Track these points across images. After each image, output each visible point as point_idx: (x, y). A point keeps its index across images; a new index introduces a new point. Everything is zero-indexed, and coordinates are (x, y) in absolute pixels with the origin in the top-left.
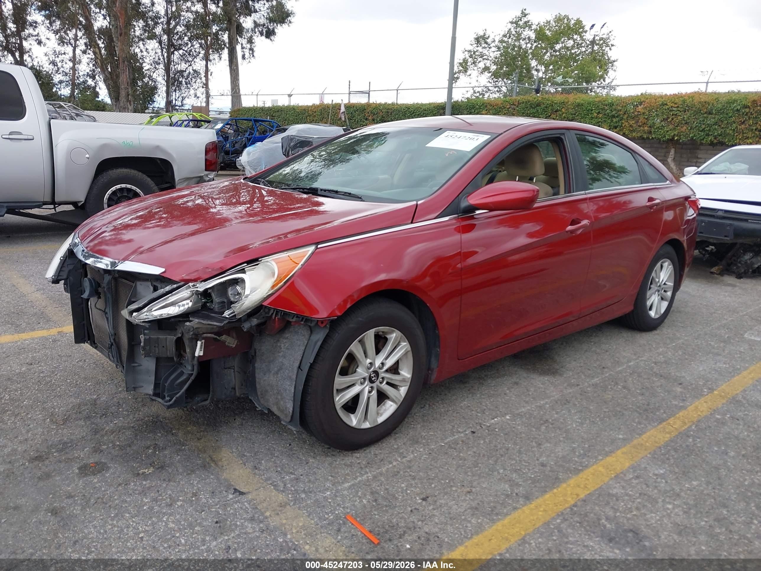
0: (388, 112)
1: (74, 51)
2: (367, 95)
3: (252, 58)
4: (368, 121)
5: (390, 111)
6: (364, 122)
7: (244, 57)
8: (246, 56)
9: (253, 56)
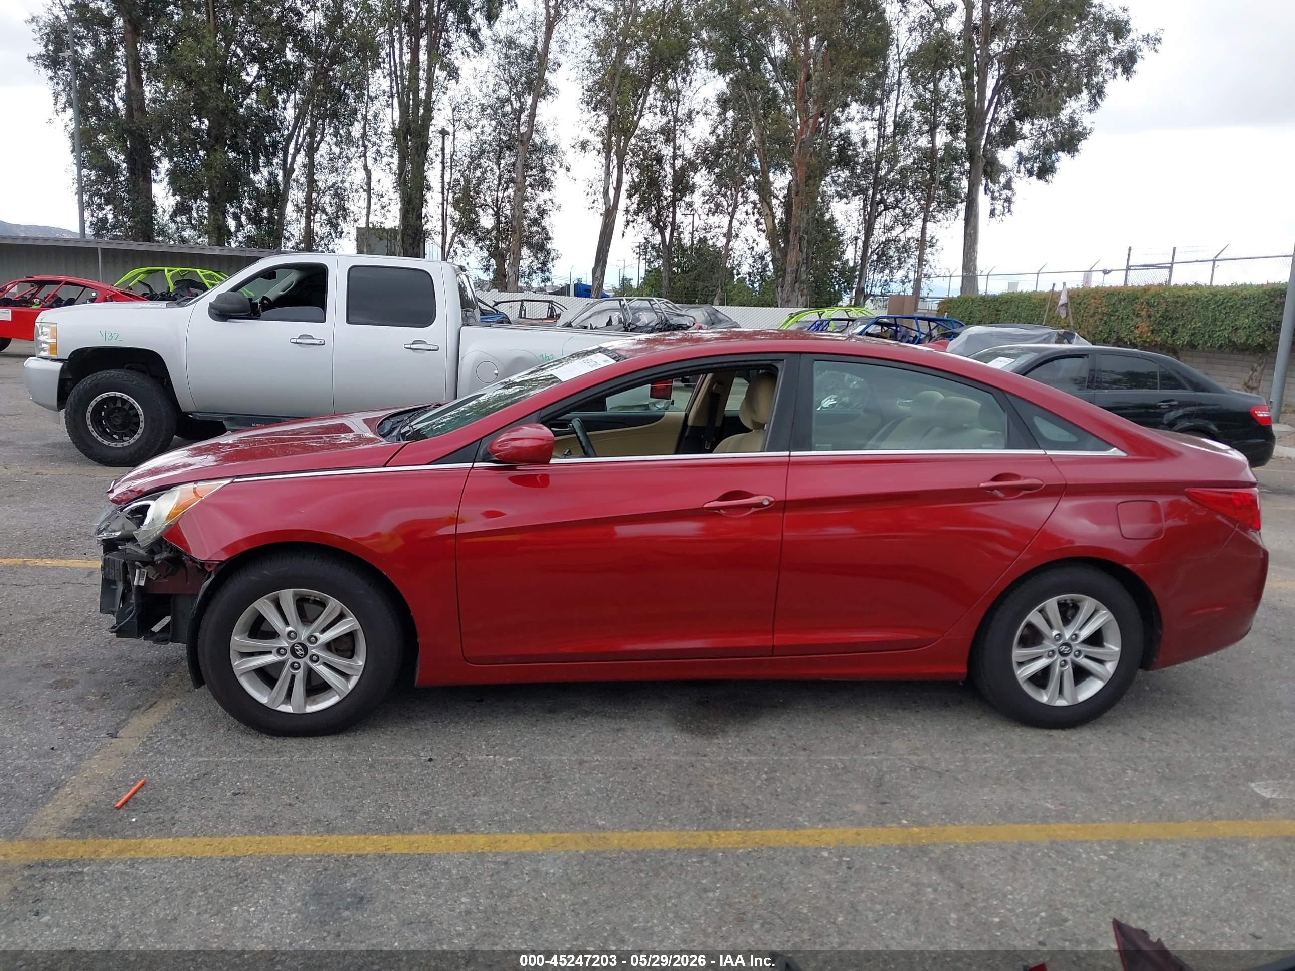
0: (1178, 302)
1: (731, 222)
2: (1167, 270)
3: (1008, 215)
4: (1139, 319)
5: (1181, 300)
6: (1132, 320)
7: (992, 213)
8: (997, 212)
9: (1009, 210)
